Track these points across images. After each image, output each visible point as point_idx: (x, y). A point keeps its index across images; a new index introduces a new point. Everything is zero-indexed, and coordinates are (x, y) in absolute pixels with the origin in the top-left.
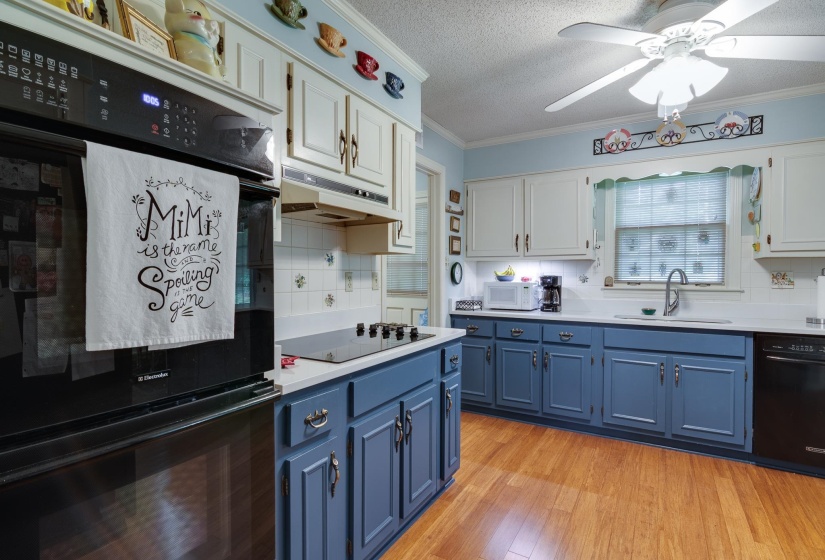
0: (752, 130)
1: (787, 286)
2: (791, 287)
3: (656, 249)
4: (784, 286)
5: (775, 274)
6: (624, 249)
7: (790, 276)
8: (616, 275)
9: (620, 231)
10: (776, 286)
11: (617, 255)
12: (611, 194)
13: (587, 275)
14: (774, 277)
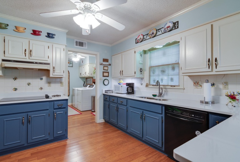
0: (175, 27)
1: (199, 87)
2: (201, 87)
3: (160, 73)
4: (198, 87)
5: (195, 82)
6: (152, 74)
7: (200, 83)
8: (149, 83)
9: (151, 67)
10: (195, 87)
11: (150, 76)
12: (148, 55)
13: (143, 83)
14: (194, 83)
